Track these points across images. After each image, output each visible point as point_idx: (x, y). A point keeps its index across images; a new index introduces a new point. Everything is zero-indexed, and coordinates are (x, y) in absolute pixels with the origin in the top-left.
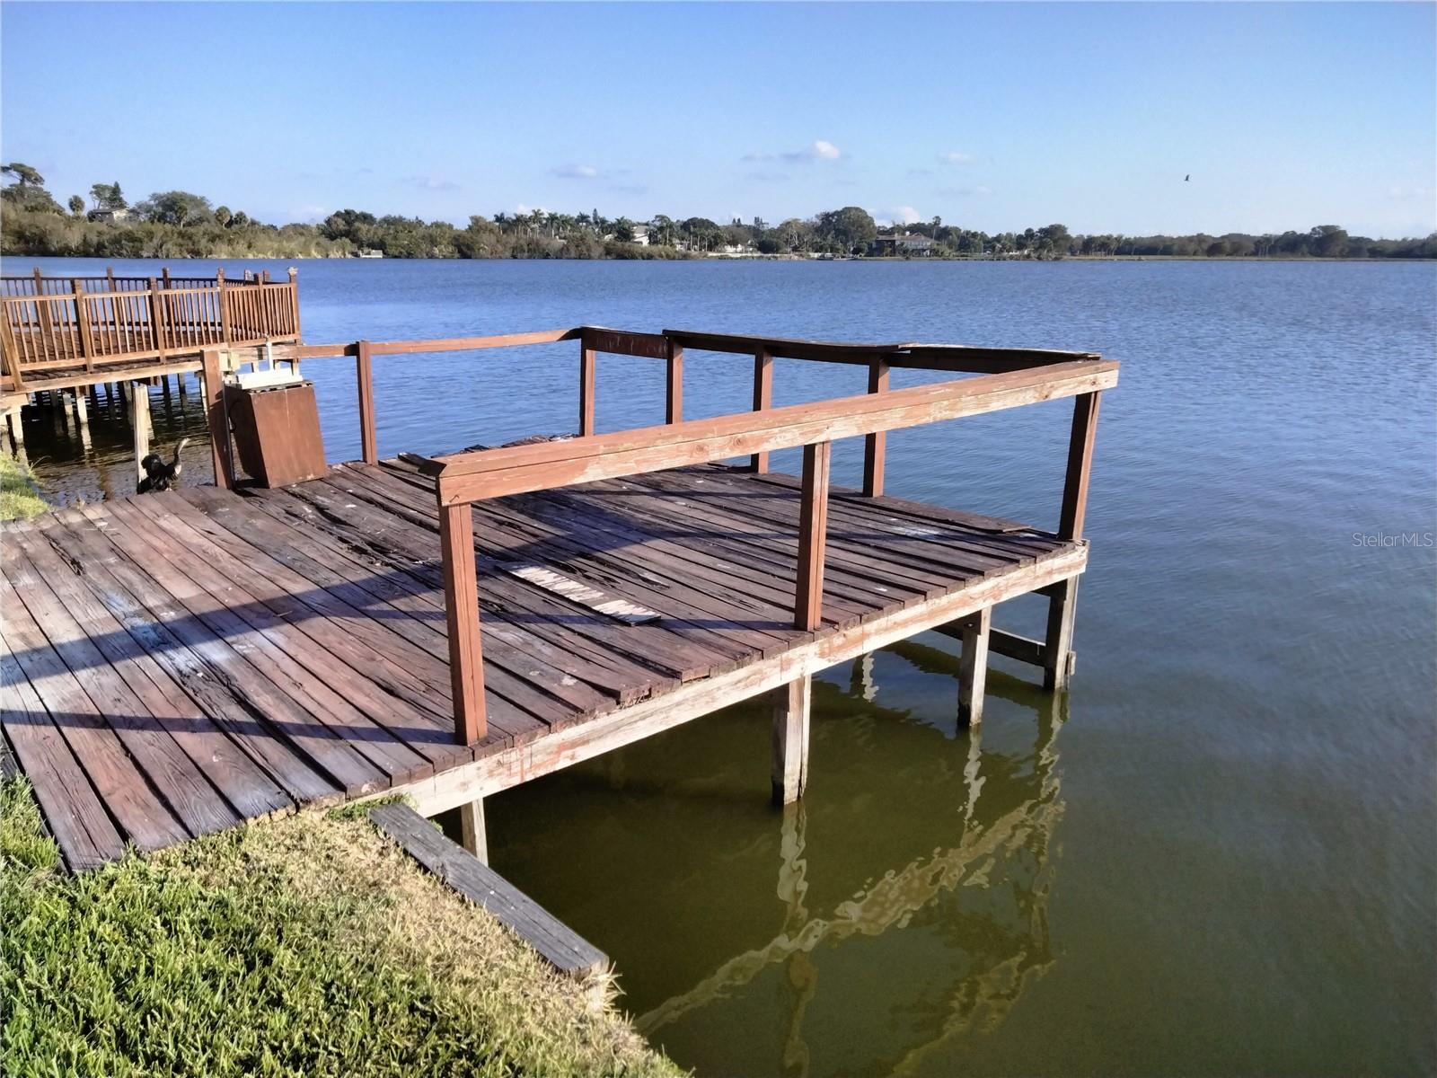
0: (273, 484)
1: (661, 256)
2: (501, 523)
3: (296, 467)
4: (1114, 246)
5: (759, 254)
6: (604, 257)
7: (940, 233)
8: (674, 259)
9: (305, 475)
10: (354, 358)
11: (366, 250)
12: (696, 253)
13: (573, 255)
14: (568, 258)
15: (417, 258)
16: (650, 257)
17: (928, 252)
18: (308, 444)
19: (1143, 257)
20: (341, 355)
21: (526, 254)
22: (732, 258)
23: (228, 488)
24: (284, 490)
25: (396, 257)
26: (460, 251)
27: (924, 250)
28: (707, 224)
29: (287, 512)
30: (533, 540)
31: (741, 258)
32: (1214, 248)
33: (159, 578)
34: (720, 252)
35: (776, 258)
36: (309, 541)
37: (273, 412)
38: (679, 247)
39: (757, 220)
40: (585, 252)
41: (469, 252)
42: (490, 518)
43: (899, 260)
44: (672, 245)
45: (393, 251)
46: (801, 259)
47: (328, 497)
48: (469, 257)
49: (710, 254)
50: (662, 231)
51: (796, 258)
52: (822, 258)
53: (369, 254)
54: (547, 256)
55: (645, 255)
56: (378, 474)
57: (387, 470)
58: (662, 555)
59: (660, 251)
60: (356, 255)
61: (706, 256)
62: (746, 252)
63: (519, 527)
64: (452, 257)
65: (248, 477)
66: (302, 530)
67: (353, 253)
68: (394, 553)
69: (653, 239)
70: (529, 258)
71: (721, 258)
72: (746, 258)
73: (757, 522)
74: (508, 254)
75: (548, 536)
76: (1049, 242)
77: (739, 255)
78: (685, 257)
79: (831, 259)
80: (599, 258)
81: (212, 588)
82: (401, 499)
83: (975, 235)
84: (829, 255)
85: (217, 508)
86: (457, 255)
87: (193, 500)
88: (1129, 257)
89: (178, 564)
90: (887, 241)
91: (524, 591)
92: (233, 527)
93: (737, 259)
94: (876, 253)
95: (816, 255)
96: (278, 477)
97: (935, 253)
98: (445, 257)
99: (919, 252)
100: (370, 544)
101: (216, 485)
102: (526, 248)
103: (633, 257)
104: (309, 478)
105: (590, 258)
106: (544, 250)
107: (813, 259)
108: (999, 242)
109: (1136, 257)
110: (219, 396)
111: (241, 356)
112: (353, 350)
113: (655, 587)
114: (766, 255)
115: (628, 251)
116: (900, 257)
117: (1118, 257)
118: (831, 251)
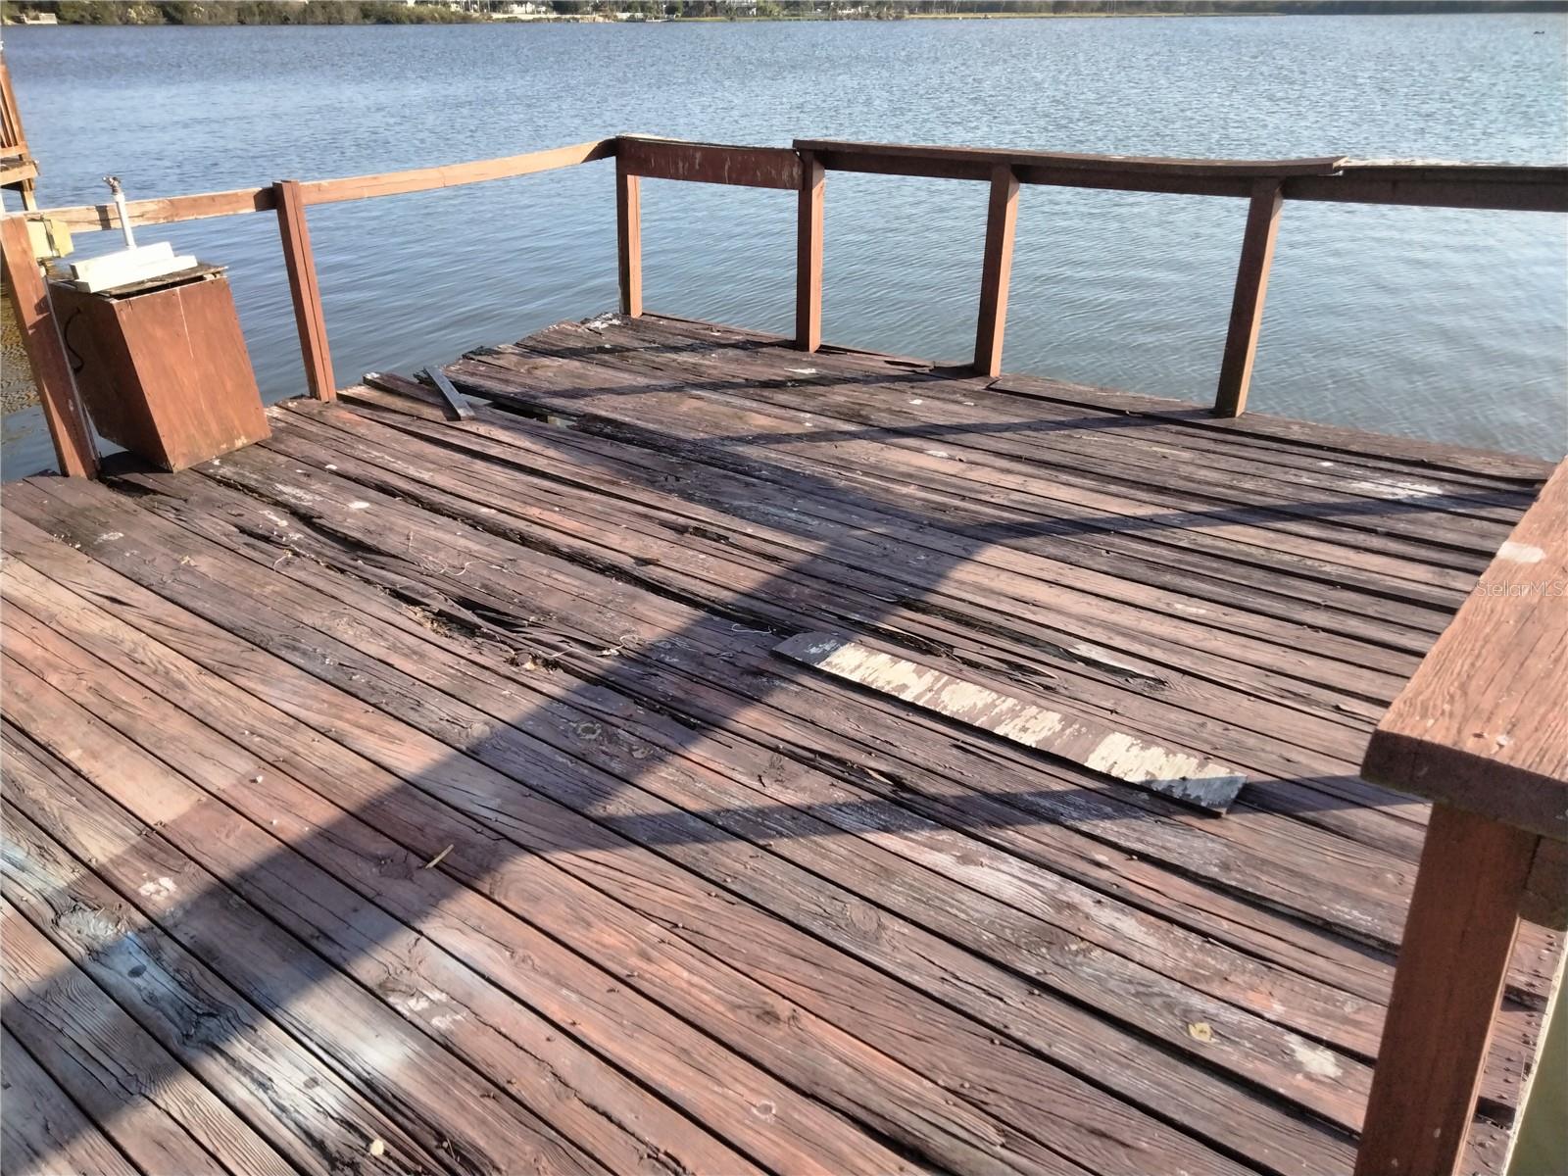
0: (178, 463)
1: (434, 19)
2: (681, 530)
3: (214, 427)
4: (957, 3)
5: (554, 15)
6: (360, 21)
8: (450, 22)
9: (231, 440)
10: (273, 213)
11: (32, 14)
12: (477, 15)
13: (320, 19)
14: (316, 24)
15: (107, 24)
16: (420, 20)
17: (754, 10)
18: (229, 385)
20: (250, 209)
21: (257, 18)
22: (522, 21)
23: (90, 478)
24: (202, 472)
25: (76, 23)
26: (166, 14)
27: (749, 8)
29: (242, 531)
30: (775, 568)
31: (534, 20)
33: (73, 755)
34: (505, 12)
35: (577, 20)
36: (340, 608)
37: (159, 333)
38: (453, 7)
40: (336, 15)
41: (178, 16)
42: (645, 516)
43: (722, 21)
44: (446, 5)
45: (69, 15)
46: (608, 21)
47: (298, 485)
48: (179, 23)
49: (495, 16)
51: (601, 19)
52: (631, 20)
53: (37, 18)
54: (285, 21)
55: (413, 18)
56: (359, 424)
57: (366, 412)
58: (1044, 587)
59: (432, 12)
60: (19, 21)
61: (490, 18)
62: (539, 12)
63: (726, 538)
64: (156, 24)
65: (121, 449)
66: (302, 575)
67: (13, 18)
68: (533, 625)
70: (262, 23)
71: (509, 20)
72: (539, 20)
73: (1113, 488)
74: (232, 18)
75: (798, 557)
77: (531, 17)
78: (465, 20)
79: (642, 20)
80: (355, 22)
81: (219, 780)
82: (441, 480)
84: (639, 15)
85: (96, 534)
86: (163, 20)
87: (34, 513)
88: (972, 15)
89: (90, 699)
91: (889, 720)
92: (153, 580)
93: (529, 21)
94: (694, 13)
95: (625, 16)
96: (185, 450)
97: (762, 11)
98: (146, 23)
99: (744, 11)
100: (466, 603)
101: (65, 474)
102: (255, 9)
103: (399, 21)
104: (239, 443)
105: (342, 22)
106: (280, 12)
107: (622, 20)
109: (982, 15)
110: (41, 307)
111: (70, 223)
112: (271, 198)
113: (1134, 683)
114: (564, 16)
115: (393, 14)
116: (723, 18)
117: (961, 16)
118: (643, 11)
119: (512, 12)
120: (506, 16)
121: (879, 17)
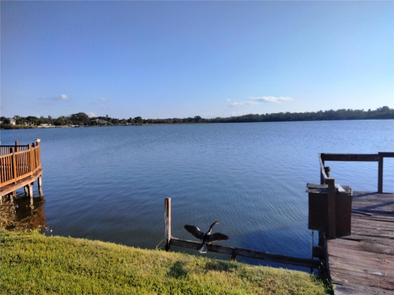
1: (22, 128)
4: (153, 121)
5: (54, 126)
6: (1, 129)
7: (108, 119)
8: (26, 128)
12: (33, 126)
16: (18, 128)
17: (106, 124)
19: (161, 124)
27: (105, 124)
28: (34, 118)
31: (49, 127)
32: (175, 121)
34: (41, 126)
35: (61, 127)
38: (26, 125)
39: (49, 116)
44: (24, 124)
46: (69, 127)
49: (39, 127)
50: (19, 120)
51: (67, 127)
52: (75, 127)
55: (16, 128)
59: (21, 126)
61: (37, 127)
69: (17, 122)
76: (138, 121)
78: (30, 128)
79: (78, 127)
83: (116, 119)
84: (77, 126)
90: (94, 121)
93: (48, 128)
94: (91, 125)
95: (74, 126)
97: (108, 124)
99: (104, 124)
103: (12, 129)
107: (73, 127)
108: (123, 121)
109: (159, 124)
114: (57, 126)
115: (10, 127)
116: (99, 126)
117: (155, 124)
118: (78, 125)
119: (43, 126)
120: (42, 127)
121: (136, 125)
